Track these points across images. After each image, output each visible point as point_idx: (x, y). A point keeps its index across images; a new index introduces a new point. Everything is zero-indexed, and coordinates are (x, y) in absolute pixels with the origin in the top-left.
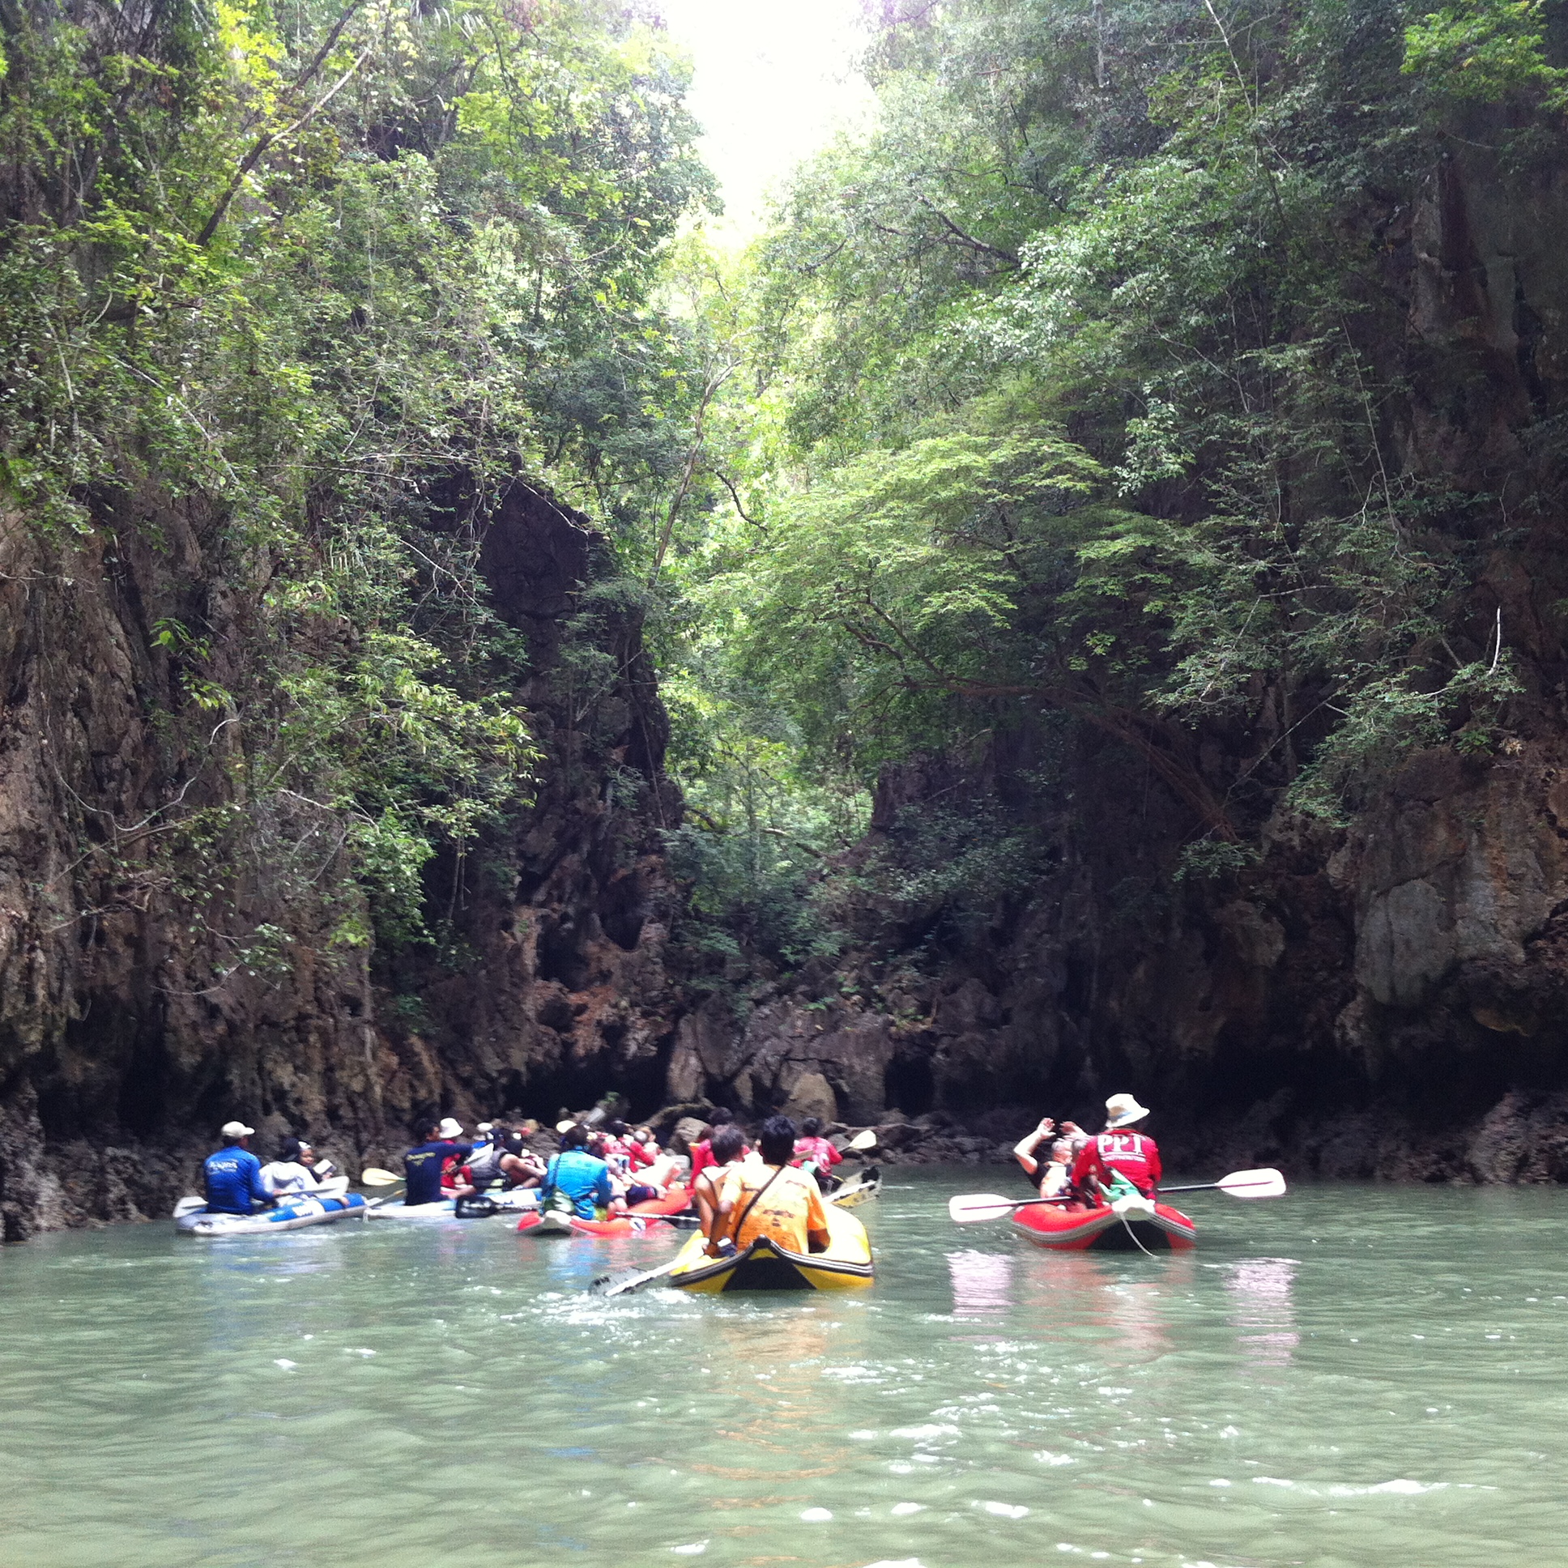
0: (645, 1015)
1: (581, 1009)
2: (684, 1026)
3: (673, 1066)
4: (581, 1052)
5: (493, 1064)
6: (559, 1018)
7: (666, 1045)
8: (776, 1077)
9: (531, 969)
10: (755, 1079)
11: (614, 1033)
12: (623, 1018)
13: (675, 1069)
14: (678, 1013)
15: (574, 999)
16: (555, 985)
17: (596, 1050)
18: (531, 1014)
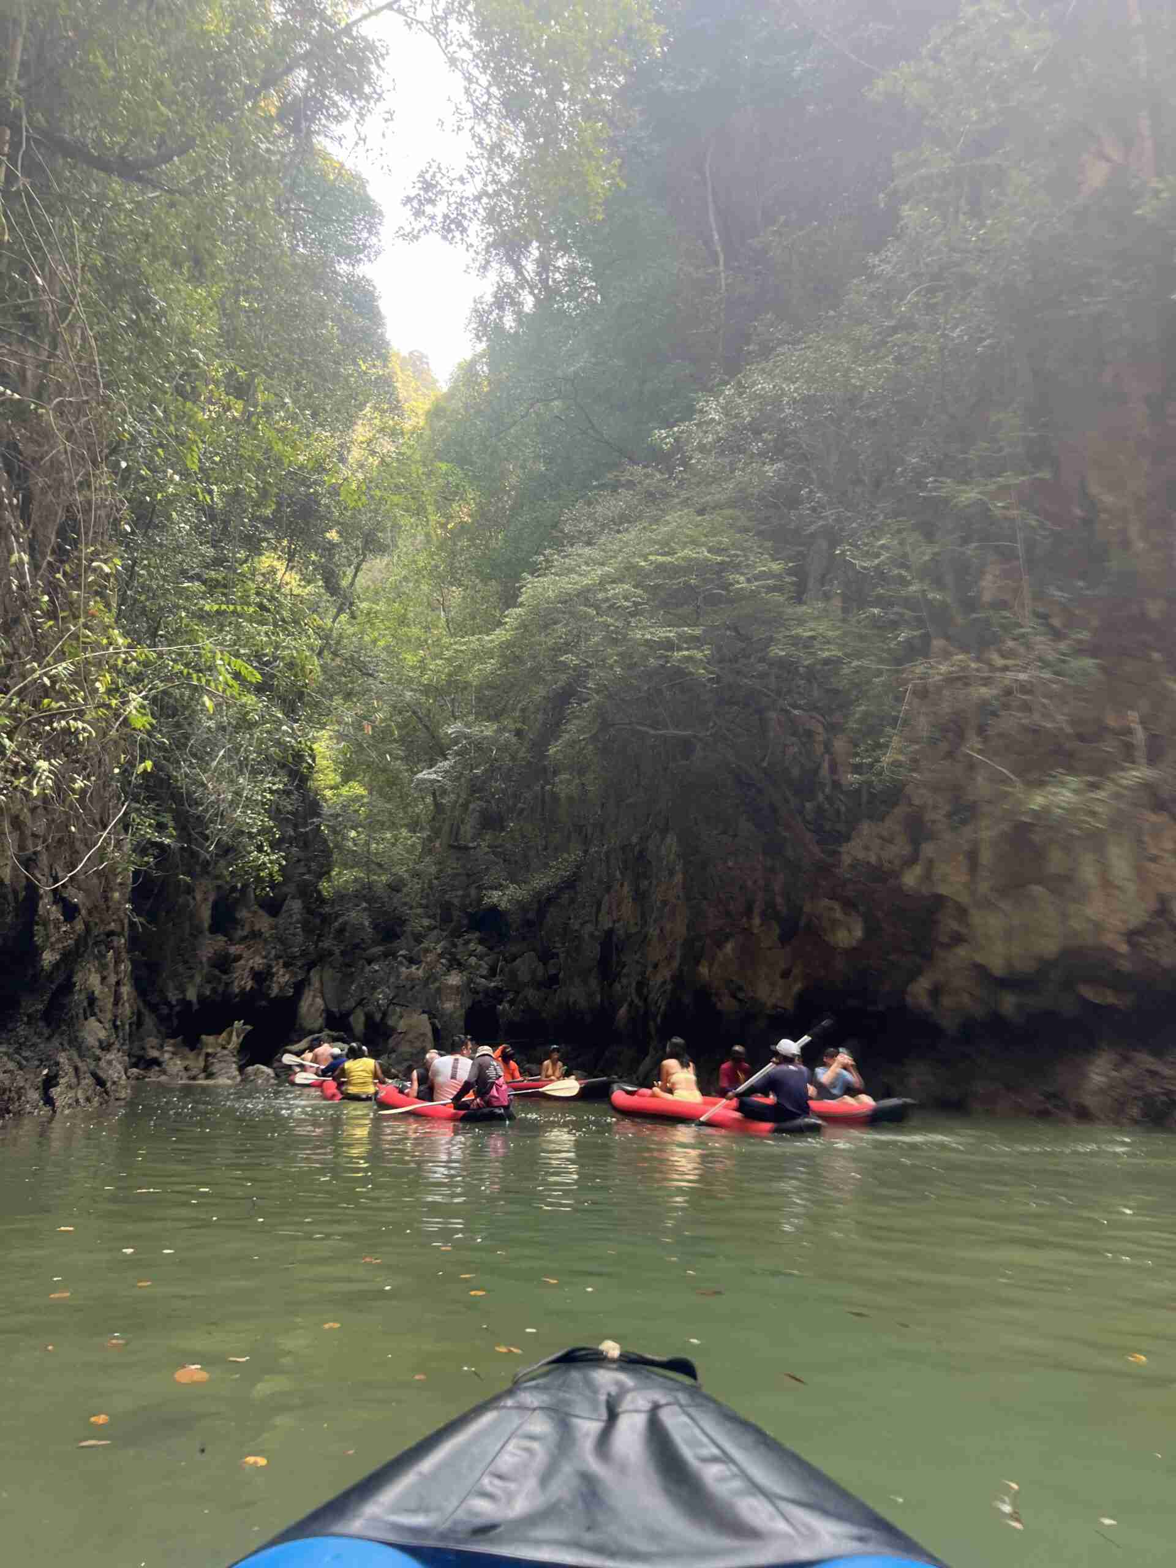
0: (286, 965)
1: (239, 958)
2: (315, 976)
3: (302, 1003)
4: (237, 990)
5: (173, 996)
6: (223, 963)
7: (300, 987)
8: (385, 1014)
9: (206, 925)
10: (369, 1017)
11: (261, 977)
12: (270, 967)
13: (304, 1006)
14: (310, 966)
15: (233, 950)
16: (221, 938)
17: (248, 988)
18: (204, 959)
